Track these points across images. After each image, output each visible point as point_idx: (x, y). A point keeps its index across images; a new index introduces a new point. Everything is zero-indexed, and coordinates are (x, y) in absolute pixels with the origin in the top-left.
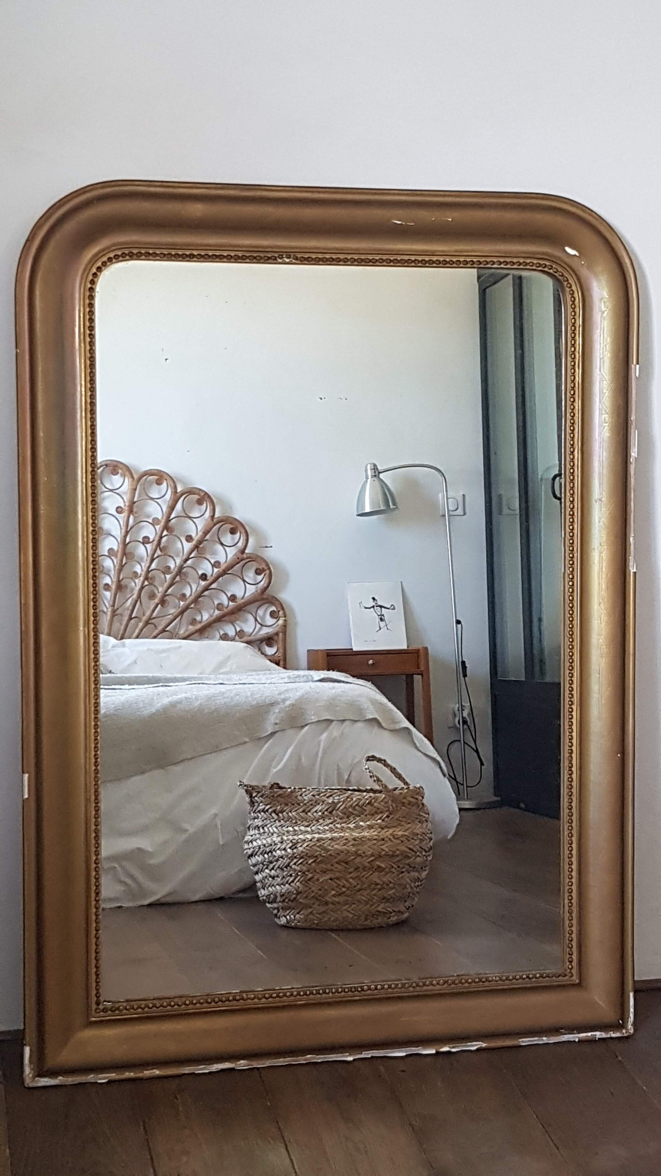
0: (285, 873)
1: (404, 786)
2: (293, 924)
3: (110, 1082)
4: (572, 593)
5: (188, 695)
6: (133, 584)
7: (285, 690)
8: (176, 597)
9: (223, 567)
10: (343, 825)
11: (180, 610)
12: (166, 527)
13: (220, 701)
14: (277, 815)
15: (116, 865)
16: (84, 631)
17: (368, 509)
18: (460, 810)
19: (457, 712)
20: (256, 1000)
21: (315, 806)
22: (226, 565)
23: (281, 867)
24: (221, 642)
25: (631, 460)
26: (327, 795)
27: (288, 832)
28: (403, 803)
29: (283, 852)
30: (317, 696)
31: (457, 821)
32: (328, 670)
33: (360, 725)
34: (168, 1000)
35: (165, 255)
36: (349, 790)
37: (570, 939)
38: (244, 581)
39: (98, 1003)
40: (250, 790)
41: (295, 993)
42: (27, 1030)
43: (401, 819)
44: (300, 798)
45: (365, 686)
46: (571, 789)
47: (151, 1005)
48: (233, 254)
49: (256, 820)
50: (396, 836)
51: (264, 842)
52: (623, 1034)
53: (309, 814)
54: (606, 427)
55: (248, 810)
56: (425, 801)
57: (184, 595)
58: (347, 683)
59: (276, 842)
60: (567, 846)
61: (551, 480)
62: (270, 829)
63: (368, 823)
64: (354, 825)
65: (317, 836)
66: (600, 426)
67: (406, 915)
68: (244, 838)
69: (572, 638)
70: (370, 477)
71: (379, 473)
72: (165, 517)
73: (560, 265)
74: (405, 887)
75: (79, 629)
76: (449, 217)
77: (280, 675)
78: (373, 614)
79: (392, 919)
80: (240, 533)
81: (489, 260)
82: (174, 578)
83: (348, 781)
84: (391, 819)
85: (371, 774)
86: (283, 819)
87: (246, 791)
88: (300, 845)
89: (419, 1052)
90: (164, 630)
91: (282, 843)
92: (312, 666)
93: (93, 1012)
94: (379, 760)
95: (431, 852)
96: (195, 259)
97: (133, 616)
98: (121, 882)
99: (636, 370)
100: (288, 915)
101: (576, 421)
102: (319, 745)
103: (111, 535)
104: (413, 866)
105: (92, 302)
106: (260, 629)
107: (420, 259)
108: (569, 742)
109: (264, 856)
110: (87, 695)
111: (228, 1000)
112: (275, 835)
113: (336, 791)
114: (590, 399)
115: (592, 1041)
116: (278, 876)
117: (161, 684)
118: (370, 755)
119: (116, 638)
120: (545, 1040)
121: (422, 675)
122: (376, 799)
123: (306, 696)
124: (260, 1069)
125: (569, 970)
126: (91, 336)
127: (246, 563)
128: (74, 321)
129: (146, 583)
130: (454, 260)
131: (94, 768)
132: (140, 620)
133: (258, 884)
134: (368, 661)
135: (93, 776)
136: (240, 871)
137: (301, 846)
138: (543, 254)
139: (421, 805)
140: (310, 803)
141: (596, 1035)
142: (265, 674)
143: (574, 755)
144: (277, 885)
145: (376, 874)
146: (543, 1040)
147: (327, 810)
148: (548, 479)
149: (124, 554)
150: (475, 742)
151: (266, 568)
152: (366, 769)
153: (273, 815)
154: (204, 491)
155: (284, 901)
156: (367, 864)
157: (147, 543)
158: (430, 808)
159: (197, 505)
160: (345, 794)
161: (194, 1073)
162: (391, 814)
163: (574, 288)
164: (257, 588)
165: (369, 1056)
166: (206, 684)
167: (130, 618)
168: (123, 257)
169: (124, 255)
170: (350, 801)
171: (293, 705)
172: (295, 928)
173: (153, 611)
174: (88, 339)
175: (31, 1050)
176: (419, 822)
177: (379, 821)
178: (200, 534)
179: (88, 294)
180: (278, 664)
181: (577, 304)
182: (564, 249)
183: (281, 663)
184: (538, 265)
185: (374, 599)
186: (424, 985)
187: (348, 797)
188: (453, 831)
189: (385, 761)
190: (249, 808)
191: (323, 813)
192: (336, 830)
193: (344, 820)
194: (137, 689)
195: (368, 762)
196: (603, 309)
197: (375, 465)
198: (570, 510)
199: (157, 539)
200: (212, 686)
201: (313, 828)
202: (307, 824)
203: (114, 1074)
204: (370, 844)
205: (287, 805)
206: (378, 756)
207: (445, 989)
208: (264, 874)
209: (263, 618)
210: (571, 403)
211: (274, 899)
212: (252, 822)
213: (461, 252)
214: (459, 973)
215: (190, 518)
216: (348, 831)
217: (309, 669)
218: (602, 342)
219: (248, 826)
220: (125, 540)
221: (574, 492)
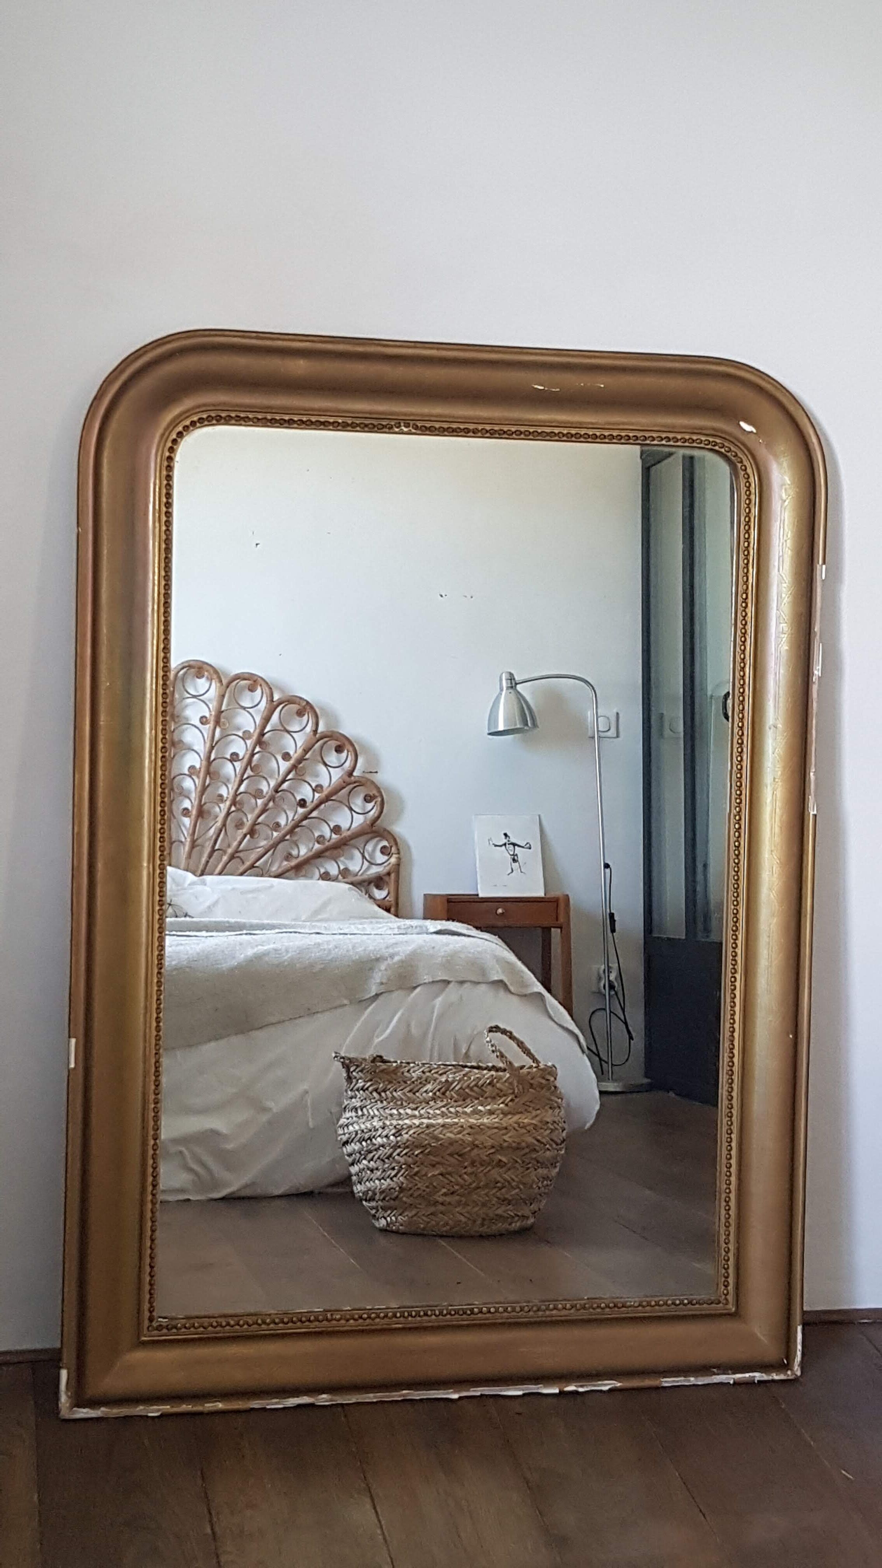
0: (386, 1166)
1: (532, 1064)
2: (394, 1228)
3: (163, 1416)
4: (738, 837)
5: (277, 946)
6: (217, 809)
7: (394, 944)
8: (268, 826)
9: (325, 792)
10: (457, 1109)
11: (272, 842)
12: (260, 742)
13: (315, 954)
14: (379, 1094)
15: (183, 1149)
16: (148, 867)
17: (501, 727)
18: (601, 1093)
19: (603, 976)
20: (343, 1322)
21: (425, 1085)
22: (330, 789)
23: (381, 1157)
24: (321, 882)
25: (814, 680)
26: (440, 1072)
27: (391, 1115)
28: (532, 1084)
29: (385, 1140)
30: (431, 952)
31: (597, 1107)
32: (448, 920)
33: (483, 987)
34: (236, 1319)
35: (258, 419)
36: (466, 1066)
37: (726, 1258)
38: (351, 809)
39: (151, 1319)
40: (347, 1064)
41: (390, 1314)
42: (65, 1350)
43: (528, 1103)
44: (406, 1074)
45: (490, 941)
46: (732, 1075)
47: (215, 1324)
48: (340, 421)
49: (353, 1100)
50: (521, 1125)
51: (363, 1127)
52: (788, 1376)
53: (417, 1094)
54: (784, 639)
55: (345, 1088)
56: (558, 1083)
57: (278, 825)
58: (469, 936)
59: (377, 1127)
60: (725, 1144)
61: (722, 698)
62: (370, 1111)
63: (488, 1107)
64: (471, 1109)
65: (425, 1121)
66: (777, 637)
67: (531, 1220)
68: (338, 1120)
69: (737, 892)
70: (505, 689)
71: (516, 684)
72: (258, 731)
73: (733, 443)
74: (531, 1187)
75: (142, 866)
76: (601, 383)
77: (389, 924)
78: (504, 854)
79: (513, 1225)
80: (348, 751)
81: (647, 434)
82: (266, 805)
83: (467, 1056)
84: (516, 1104)
85: (494, 1048)
86: (385, 1100)
87: (343, 1063)
88: (405, 1131)
89: (539, 1391)
90: (252, 866)
91: (383, 1128)
92: (429, 915)
93: (145, 1331)
94: (504, 1032)
95: (563, 1145)
96: (295, 426)
97: (217, 847)
98: (191, 1170)
99: (821, 571)
100: (389, 1216)
101: (749, 632)
102: (433, 1012)
103: (193, 750)
104: (541, 1161)
105: (171, 473)
106: (368, 869)
107: (565, 432)
108: (731, 1019)
109: (361, 1144)
110: (150, 945)
111: (309, 1321)
112: (376, 1119)
113: (450, 1067)
114: (767, 604)
115: (750, 1384)
116: (377, 1169)
117: (245, 932)
118: (493, 1024)
119: (194, 873)
120: (692, 1380)
121: (561, 928)
122: (499, 1078)
123: (419, 951)
124: (346, 1407)
125: (723, 1297)
126: (168, 514)
127: (355, 787)
128: (148, 495)
129: (233, 808)
130: (606, 434)
131: (154, 1033)
132: (225, 852)
133: (354, 1178)
134: (497, 909)
135: (153, 1042)
136: (334, 1160)
137: (407, 1133)
138: (714, 429)
139: (553, 1088)
140: (419, 1081)
141: (755, 1377)
142: (371, 922)
143: (736, 1035)
144: (377, 1179)
145: (497, 1169)
146: (689, 1381)
147: (439, 1090)
148: (719, 697)
149: (208, 772)
150: (623, 1010)
151: (377, 794)
152: (487, 1042)
153: (375, 1094)
154: (306, 700)
155: (384, 1199)
156: (485, 1158)
157: (236, 761)
158: (563, 1091)
159: (298, 718)
160: (462, 1071)
161: (265, 1408)
162: (516, 1097)
163: (749, 471)
164: (366, 818)
165: (478, 1394)
166: (299, 933)
167: (213, 851)
168: (209, 421)
169: (210, 419)
170: (467, 1080)
171: (402, 961)
172: (397, 1232)
173: (240, 843)
174: (164, 519)
175: (69, 1373)
176: (551, 1108)
177: (502, 1106)
178: (300, 751)
179: (165, 463)
180: (388, 910)
181: (753, 491)
182: (739, 425)
183: (393, 909)
184: (706, 442)
185: (506, 835)
186: (548, 1309)
187: (464, 1075)
188: (591, 1122)
189: (511, 1033)
190: (346, 1084)
191: (435, 1094)
192: (449, 1115)
193: (460, 1103)
194: (216, 937)
195: (491, 1034)
196: (784, 496)
197: (511, 674)
198: (738, 737)
199: (247, 756)
200: (306, 935)
201: (422, 1112)
202: (414, 1106)
203: (168, 1407)
204: (490, 1132)
205: (390, 1082)
206: (502, 1026)
207: (573, 1314)
208: (361, 1166)
209: (372, 855)
210: (742, 609)
211: (372, 1196)
212: (348, 1102)
213: (614, 424)
214: (590, 1296)
215: (289, 732)
216: (464, 1116)
217: (425, 918)
218: (781, 537)
219: (343, 1106)
220: (209, 757)
221: (743, 716)
